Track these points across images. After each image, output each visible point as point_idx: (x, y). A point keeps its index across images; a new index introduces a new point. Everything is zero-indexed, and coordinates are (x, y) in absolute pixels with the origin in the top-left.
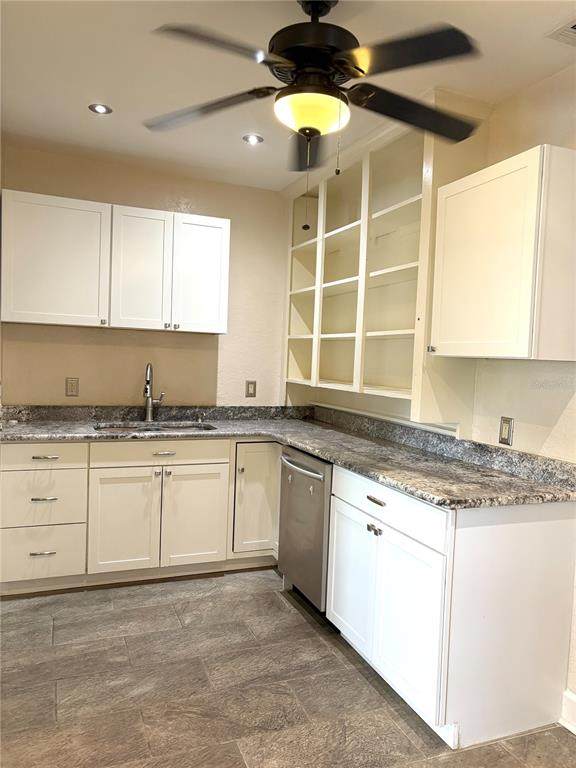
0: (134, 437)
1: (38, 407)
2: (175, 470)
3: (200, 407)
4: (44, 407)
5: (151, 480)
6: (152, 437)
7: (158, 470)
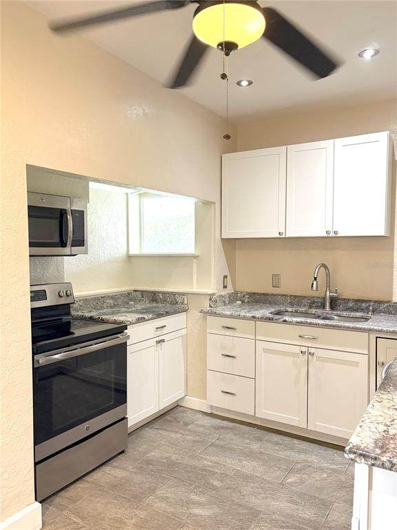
0: (285, 321)
1: (254, 294)
2: (318, 353)
3: (375, 302)
4: (257, 294)
5: (299, 357)
6: (298, 323)
7: (304, 349)
